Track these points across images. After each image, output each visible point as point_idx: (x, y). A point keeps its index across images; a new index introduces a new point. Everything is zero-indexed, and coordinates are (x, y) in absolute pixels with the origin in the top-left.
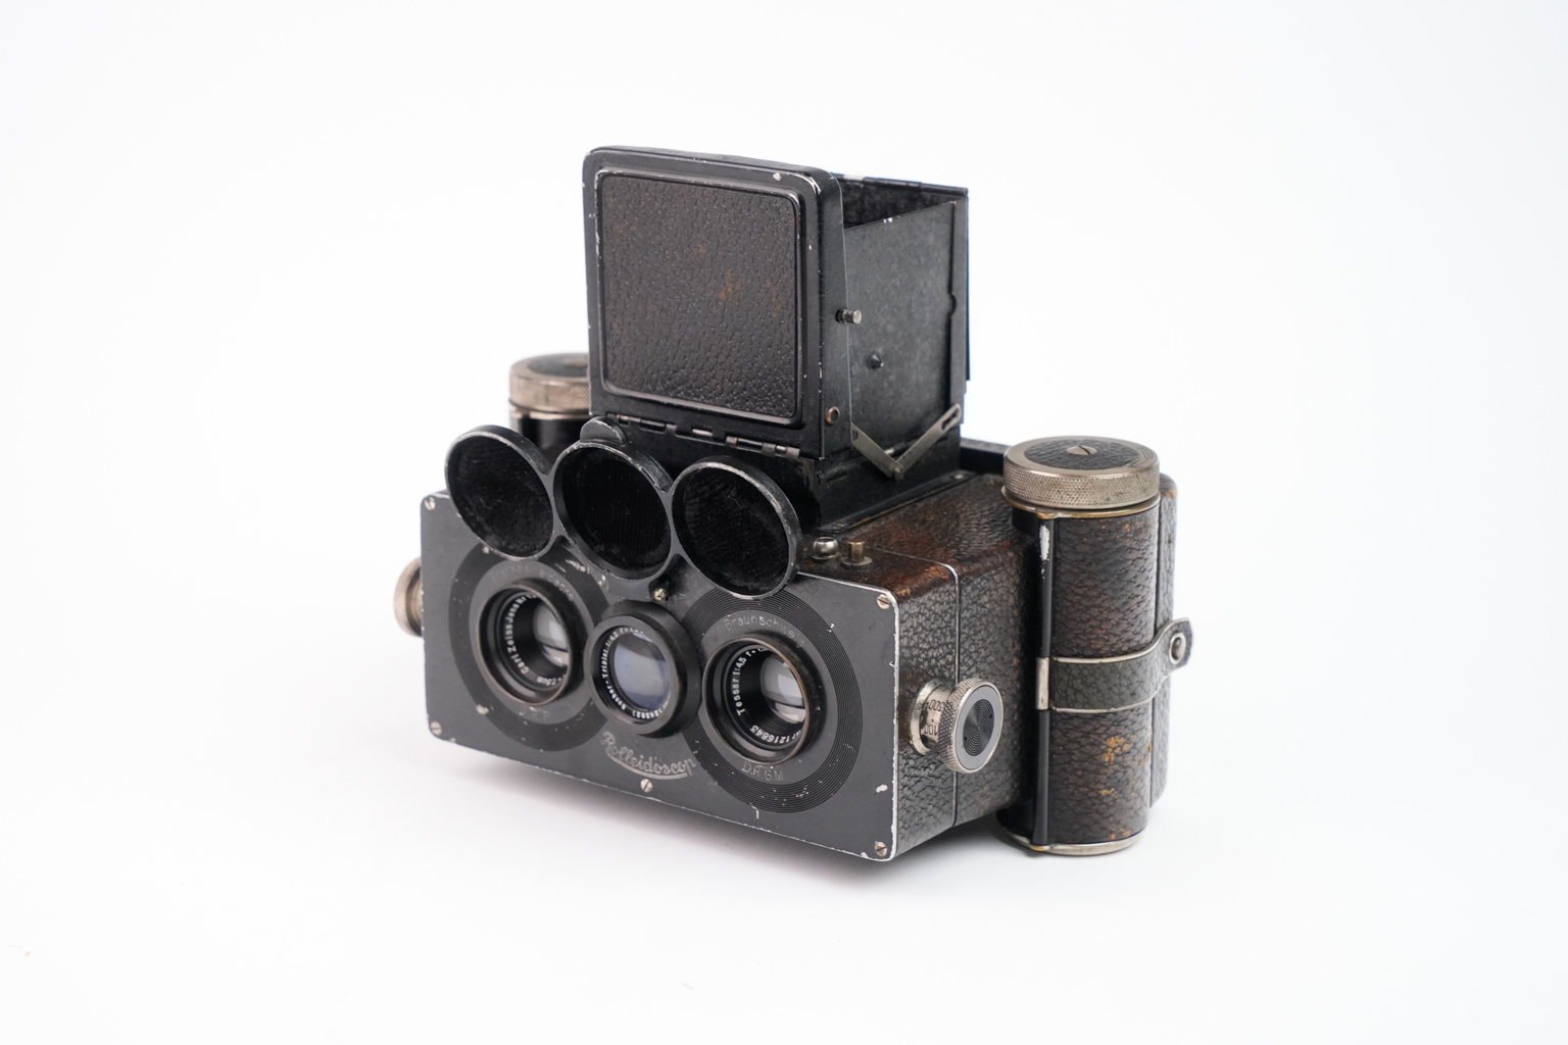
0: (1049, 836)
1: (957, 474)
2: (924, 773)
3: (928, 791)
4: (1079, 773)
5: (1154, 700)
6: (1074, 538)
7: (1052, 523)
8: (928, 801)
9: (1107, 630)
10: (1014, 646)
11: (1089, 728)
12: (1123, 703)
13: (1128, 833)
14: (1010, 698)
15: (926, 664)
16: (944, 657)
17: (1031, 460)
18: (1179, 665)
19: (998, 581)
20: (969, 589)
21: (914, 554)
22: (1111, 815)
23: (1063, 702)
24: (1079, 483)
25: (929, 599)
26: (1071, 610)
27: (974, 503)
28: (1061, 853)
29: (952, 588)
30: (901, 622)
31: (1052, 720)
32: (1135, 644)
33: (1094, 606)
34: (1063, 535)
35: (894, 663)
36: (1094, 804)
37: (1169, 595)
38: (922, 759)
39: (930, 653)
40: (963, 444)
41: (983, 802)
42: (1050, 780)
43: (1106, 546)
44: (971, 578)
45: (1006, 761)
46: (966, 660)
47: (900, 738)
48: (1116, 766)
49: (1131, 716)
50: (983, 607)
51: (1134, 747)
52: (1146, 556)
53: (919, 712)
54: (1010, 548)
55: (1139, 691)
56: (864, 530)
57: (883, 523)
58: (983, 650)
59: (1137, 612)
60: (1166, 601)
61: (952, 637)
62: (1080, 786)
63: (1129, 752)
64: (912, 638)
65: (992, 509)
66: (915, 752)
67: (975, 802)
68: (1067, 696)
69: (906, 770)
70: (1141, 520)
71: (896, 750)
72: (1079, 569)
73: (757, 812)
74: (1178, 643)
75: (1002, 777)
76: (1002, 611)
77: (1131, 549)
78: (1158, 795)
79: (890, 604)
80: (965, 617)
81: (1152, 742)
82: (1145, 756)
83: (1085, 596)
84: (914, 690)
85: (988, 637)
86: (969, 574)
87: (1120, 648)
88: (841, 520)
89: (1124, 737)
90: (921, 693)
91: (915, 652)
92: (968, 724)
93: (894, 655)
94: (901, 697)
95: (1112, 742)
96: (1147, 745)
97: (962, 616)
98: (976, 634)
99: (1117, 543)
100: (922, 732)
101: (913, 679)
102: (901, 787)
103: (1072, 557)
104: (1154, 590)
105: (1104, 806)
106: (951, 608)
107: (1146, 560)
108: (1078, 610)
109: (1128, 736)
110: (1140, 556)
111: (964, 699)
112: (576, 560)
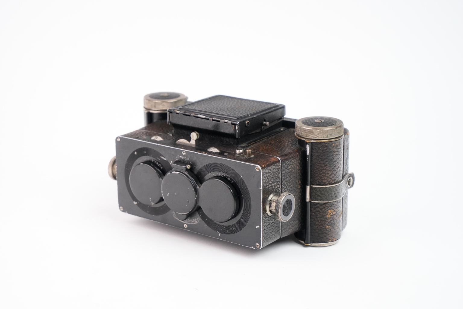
0: (310, 241)
1: (281, 128)
2: (271, 222)
3: (272, 227)
4: (319, 221)
5: (343, 198)
6: (317, 148)
7: (310, 144)
8: (272, 231)
9: (327, 177)
10: (299, 182)
11: (322, 207)
12: (333, 199)
13: (335, 240)
14: (298, 198)
15: (271, 188)
16: (277, 186)
17: (304, 124)
18: (350, 187)
19: (293, 162)
20: (284, 164)
21: (267, 154)
22: (329, 234)
23: (314, 199)
24: (318, 131)
25: (272, 168)
26: (316, 171)
27: (286, 137)
28: (314, 246)
29: (279, 164)
30: (263, 175)
31: (311, 205)
32: (336, 181)
33: (323, 169)
34: (314, 147)
35: (261, 188)
36: (324, 231)
37: (347, 165)
38: (270, 218)
39: (272, 185)
40: (285, 120)
41: (289, 231)
42: (310, 224)
43: (327, 151)
44: (285, 161)
45: (297, 217)
46: (284, 186)
47: (263, 211)
48: (331, 219)
49: (335, 203)
50: (289, 170)
51: (336, 213)
52: (339, 154)
53: (269, 203)
54: (297, 151)
55: (338, 195)
56: (252, 146)
57: (258, 144)
58: (289, 183)
59: (337, 171)
60: (346, 167)
61: (279, 179)
62: (320, 225)
63: (335, 215)
64: (266, 180)
65: (292, 139)
66: (268, 215)
67: (287, 230)
68: (315, 197)
69: (265, 221)
70: (338, 142)
71: (262, 215)
72: (319, 158)
73: (220, 234)
74: (350, 180)
75: (295, 222)
76: (295, 171)
77: (335, 151)
78: (344, 227)
79: (259, 169)
80: (283, 173)
81: (342, 211)
82: (340, 216)
83: (321, 166)
84: (267, 196)
85: (291, 179)
86: (284, 160)
87: (332, 182)
88: (245, 143)
89: (333, 210)
90: (269, 197)
91: (268, 184)
92: (284, 207)
93: (261, 185)
94: (263, 198)
95: (330, 211)
96: (341, 212)
97: (282, 173)
98: (287, 178)
99: (330, 149)
100: (270, 209)
101: (267, 193)
102: (264, 226)
103: (317, 154)
104: (342, 164)
105: (327, 231)
106: (279, 170)
107: (340, 155)
108: (318, 171)
109: (335, 209)
110: (338, 153)
111: (283, 199)
112: (163, 156)
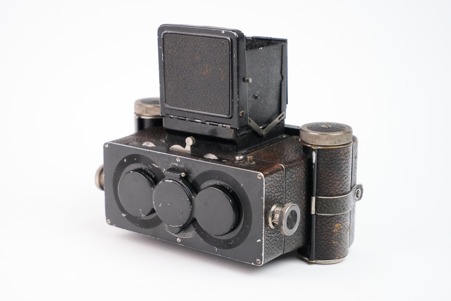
0: (315, 258)
1: (283, 135)
2: (273, 236)
3: (275, 241)
4: (325, 236)
5: (350, 211)
6: (324, 155)
7: (317, 150)
8: (274, 245)
9: (335, 187)
10: (303, 192)
11: (329, 220)
12: (340, 212)
13: (342, 256)
14: (302, 210)
15: (274, 198)
16: (280, 196)
17: (309, 129)
18: (359, 200)
19: (298, 170)
20: (288, 172)
21: (270, 161)
22: (336, 250)
23: (320, 212)
24: (325, 137)
25: (275, 176)
26: (323, 180)
27: (289, 145)
28: (319, 263)
29: (283, 172)
30: (266, 183)
31: (316, 218)
32: (344, 192)
33: (331, 179)
34: (320, 155)
35: (263, 198)
36: (331, 247)
37: (355, 175)
38: (272, 231)
39: (275, 194)
40: (285, 126)
41: (293, 246)
42: (315, 238)
43: (335, 158)
44: (289, 169)
45: (301, 231)
46: (287, 197)
47: (265, 223)
48: (338, 234)
49: (343, 217)
50: (293, 179)
51: (344, 227)
52: (348, 162)
53: (272, 214)
54: (303, 159)
55: (346, 208)
56: (253, 153)
57: (259, 151)
58: (293, 194)
59: (345, 181)
60: (354, 178)
61: (283, 189)
62: (326, 240)
63: (342, 229)
64: (269, 189)
65: (295, 147)
66: (270, 228)
67: (290, 245)
68: (321, 209)
69: (267, 234)
70: (347, 150)
71: (264, 227)
72: (326, 166)
73: (216, 249)
74: (358, 192)
75: (299, 237)
76: (299, 180)
77: (343, 159)
78: (351, 244)
79: (262, 177)
80: (287, 182)
81: (350, 225)
82: (348, 230)
83: (328, 175)
84: (270, 207)
85: (295, 189)
86: (289, 167)
87: (339, 193)
88: (245, 150)
89: (341, 224)
90: (272, 208)
91: (270, 194)
92: (288, 219)
93: (263, 195)
94: (265, 209)
95: (337, 225)
96: (348, 226)
97: (286, 182)
98: (291, 188)
99: (339, 157)
100: (273, 221)
101: (269, 203)
102: (265, 240)
103: (323, 162)
104: (351, 174)
105: (334, 247)
106: (282, 179)
107: (348, 163)
108: (325, 180)
109: (342, 223)
110: (346, 162)
111: (287, 210)
112: (155, 164)
